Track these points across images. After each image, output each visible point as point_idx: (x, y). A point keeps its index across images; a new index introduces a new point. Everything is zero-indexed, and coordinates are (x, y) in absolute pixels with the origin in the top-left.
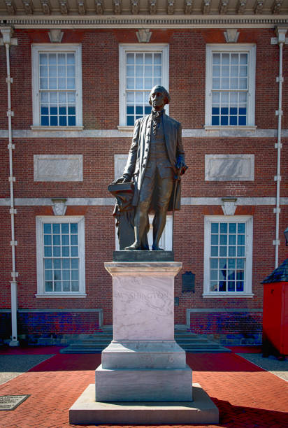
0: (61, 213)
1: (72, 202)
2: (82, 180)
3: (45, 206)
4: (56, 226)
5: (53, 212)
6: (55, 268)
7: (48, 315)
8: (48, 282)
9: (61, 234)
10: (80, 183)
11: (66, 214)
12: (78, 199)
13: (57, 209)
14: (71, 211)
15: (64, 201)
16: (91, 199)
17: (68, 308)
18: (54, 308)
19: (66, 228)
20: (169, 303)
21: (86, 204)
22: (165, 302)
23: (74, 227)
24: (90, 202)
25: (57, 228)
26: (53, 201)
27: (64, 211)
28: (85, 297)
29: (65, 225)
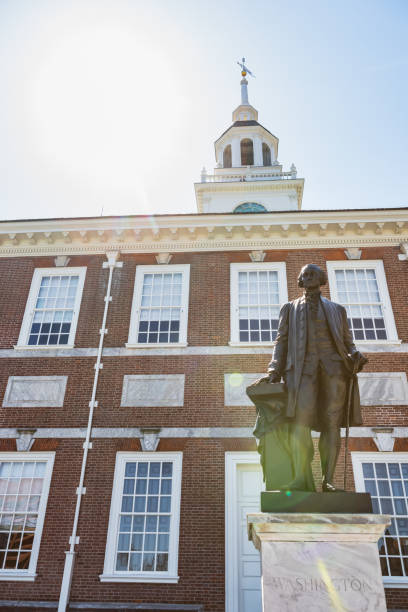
0: (151, 448)
1: (166, 433)
2: (182, 405)
4: (143, 466)
5: (141, 446)
6: (134, 530)
8: (122, 555)
9: (148, 478)
10: (180, 409)
11: (158, 449)
12: (175, 430)
13: (146, 443)
14: (164, 445)
15: (157, 431)
16: (193, 429)
17: (148, 602)
18: (125, 601)
19: (156, 469)
20: (375, 602)
21: (186, 436)
22: (368, 600)
23: (168, 467)
24: (191, 433)
25: (143, 469)
26: (143, 431)
27: (156, 445)
28: (176, 582)
29: (155, 466)
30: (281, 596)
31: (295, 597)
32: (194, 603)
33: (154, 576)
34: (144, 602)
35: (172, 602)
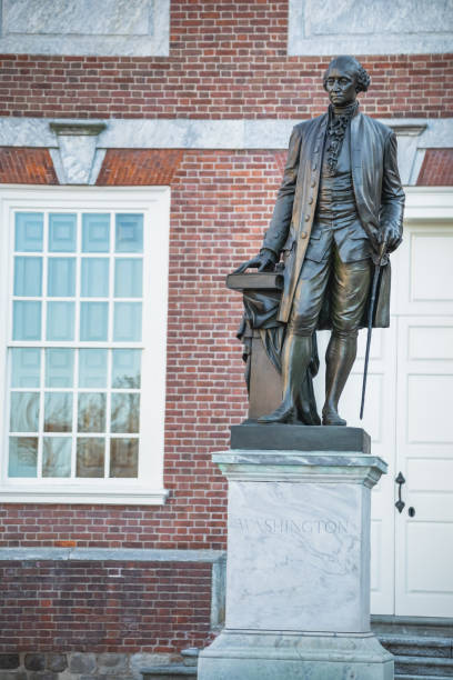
0: (81, 177)
1: (126, 133)
2: (165, 51)
3: (23, 148)
4: (61, 221)
5: (52, 171)
6: (49, 384)
7: (14, 572)
8: (21, 439)
9: (79, 255)
10: (159, 64)
11: (102, 181)
12: (147, 126)
13: (68, 161)
14: (118, 169)
15: (98, 130)
16: (197, 124)
17: (92, 545)
18: (38, 544)
19: (99, 233)
20: (349, 545)
21: (178, 144)
22: (342, 543)
23: (130, 226)
24: (192, 134)
25: (64, 232)
26: (57, 129)
27: (97, 170)
28: (160, 502)
29: (95, 221)
30: (247, 538)
31: (262, 539)
32: (206, 546)
33: (107, 489)
34: (80, 545)
35: (150, 546)
